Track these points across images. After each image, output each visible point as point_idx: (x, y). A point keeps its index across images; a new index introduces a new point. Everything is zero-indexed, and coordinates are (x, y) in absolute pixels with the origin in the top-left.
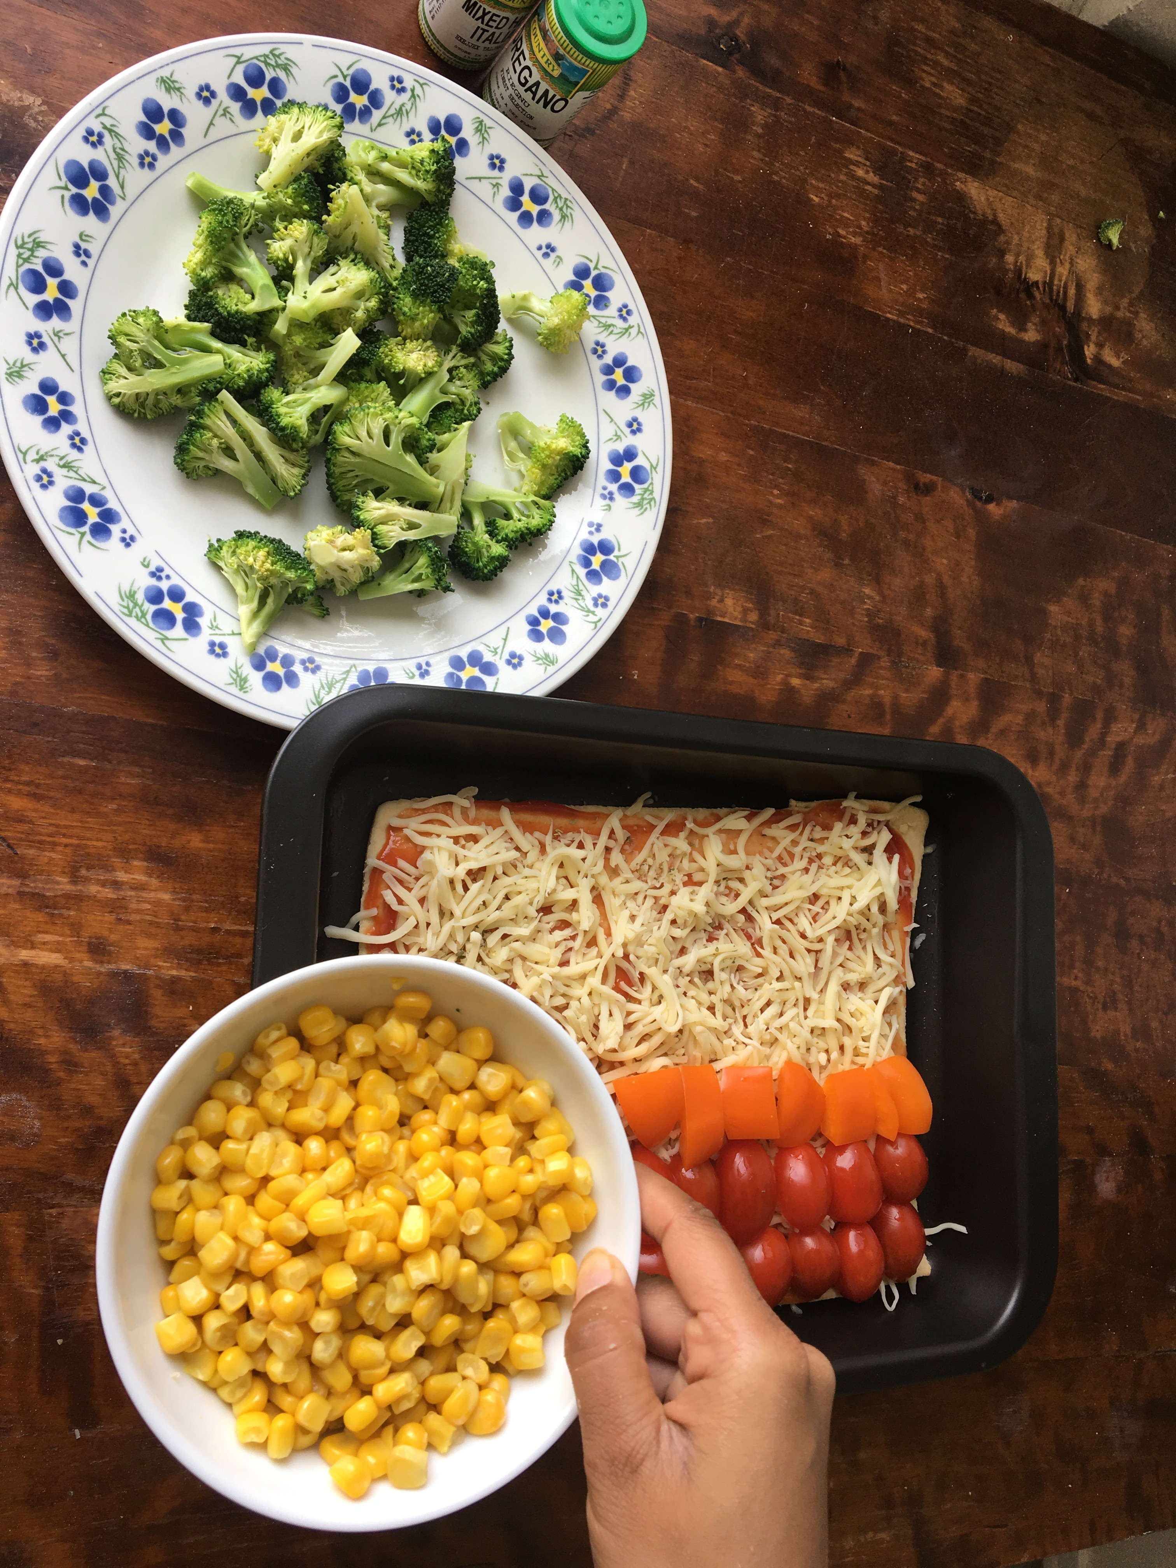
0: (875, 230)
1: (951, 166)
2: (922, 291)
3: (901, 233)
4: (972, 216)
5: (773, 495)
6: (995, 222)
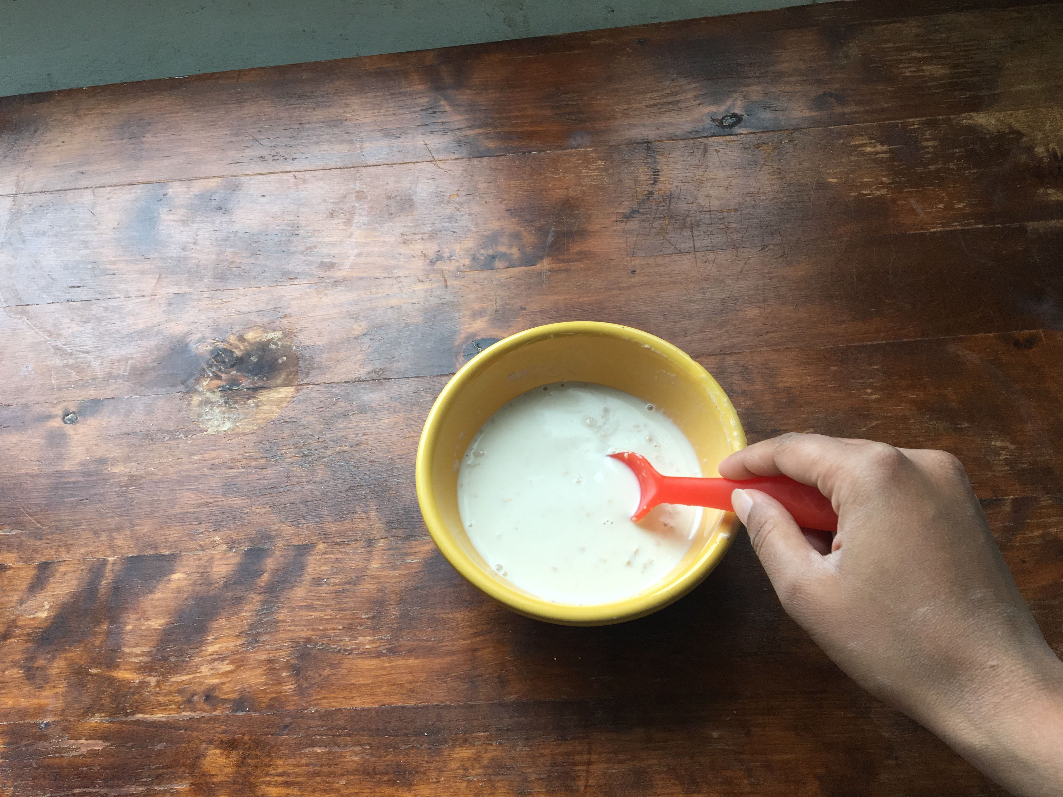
0: (897, 180)
1: (953, 113)
2: (959, 202)
3: (923, 172)
4: (987, 137)
5: (868, 394)
6: (1013, 131)
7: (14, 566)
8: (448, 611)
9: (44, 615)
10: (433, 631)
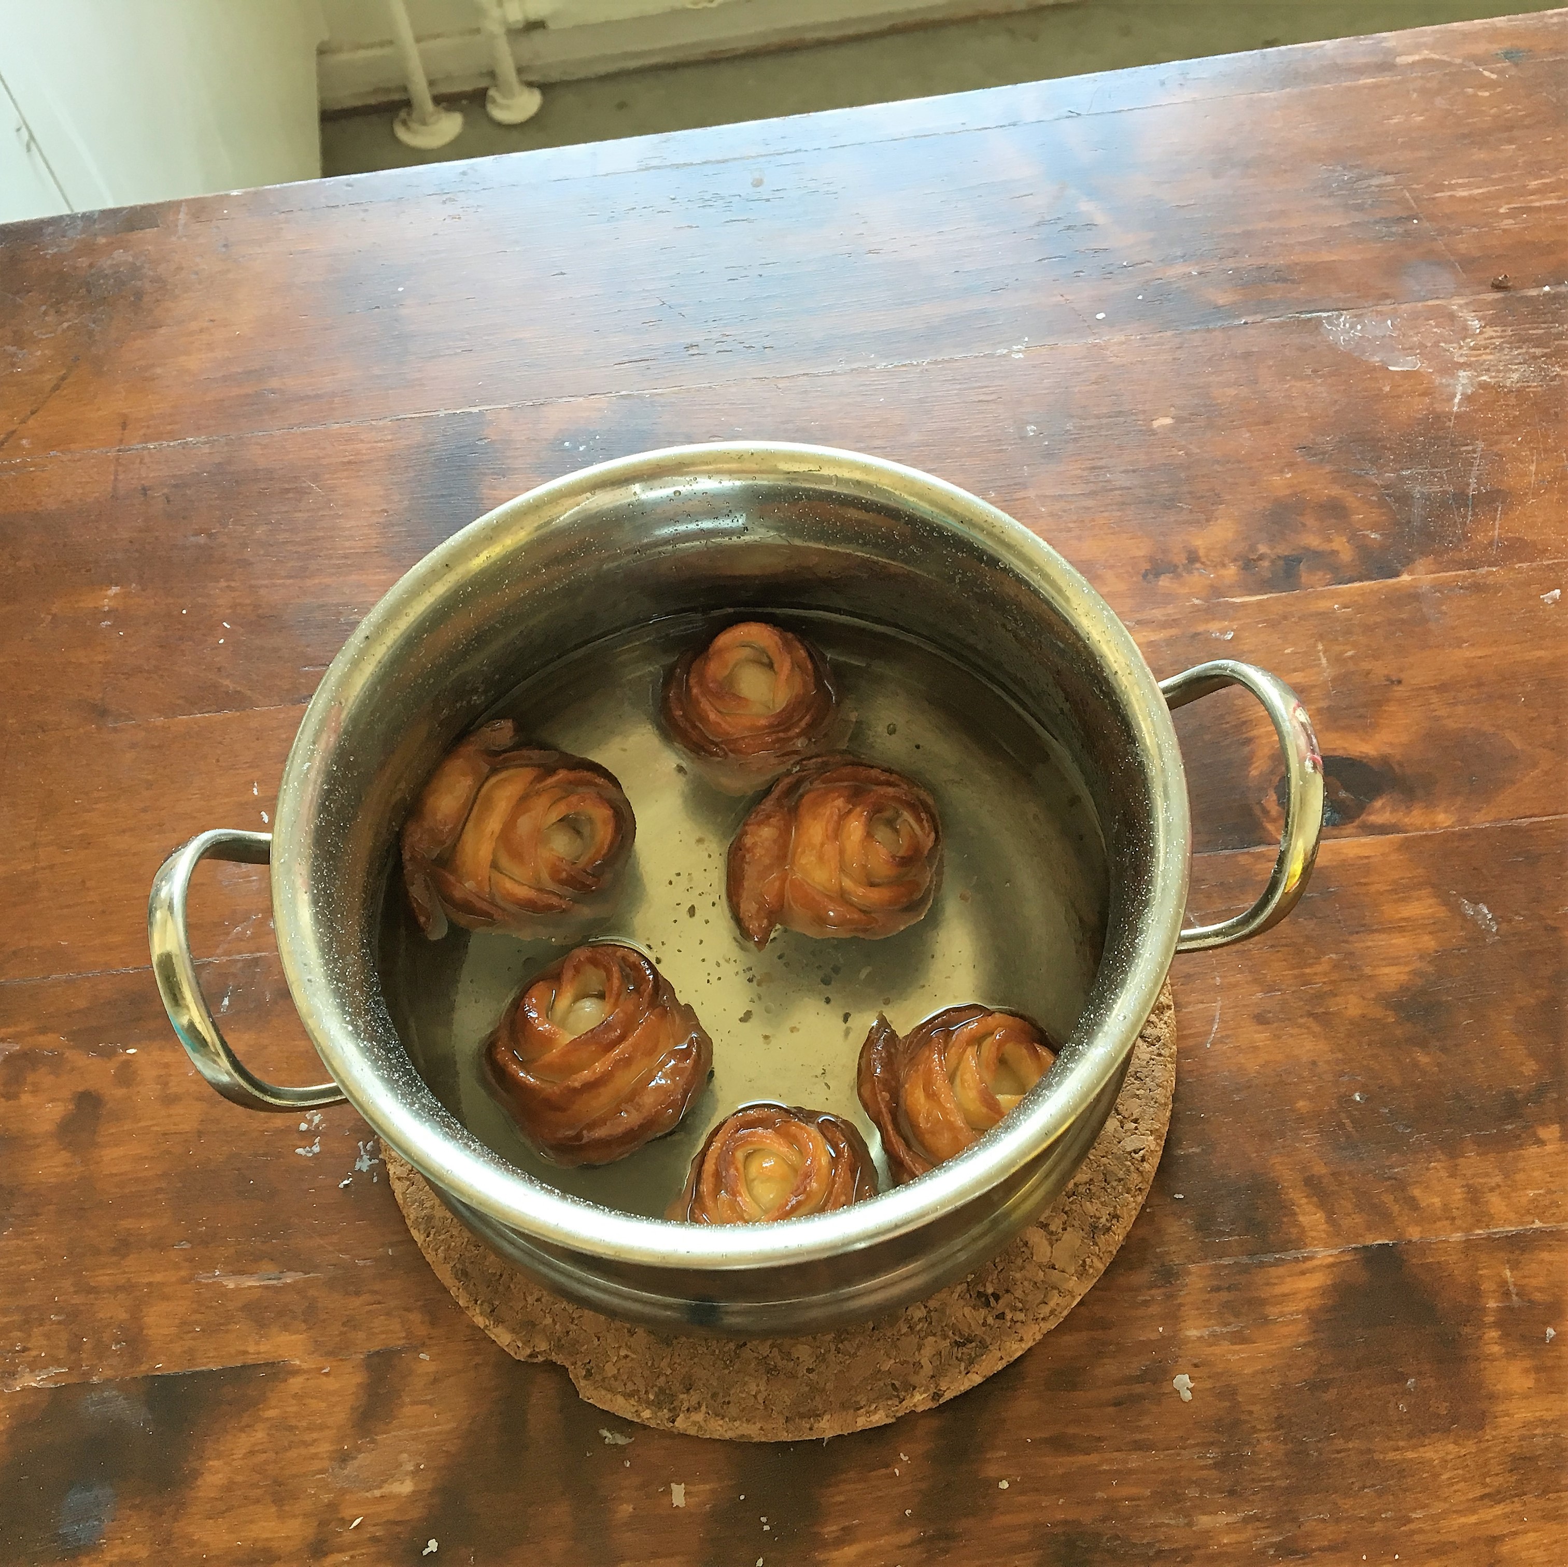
7: (305, 1366)
8: (1401, 1444)
9: (406, 1487)
10: (1380, 1494)
